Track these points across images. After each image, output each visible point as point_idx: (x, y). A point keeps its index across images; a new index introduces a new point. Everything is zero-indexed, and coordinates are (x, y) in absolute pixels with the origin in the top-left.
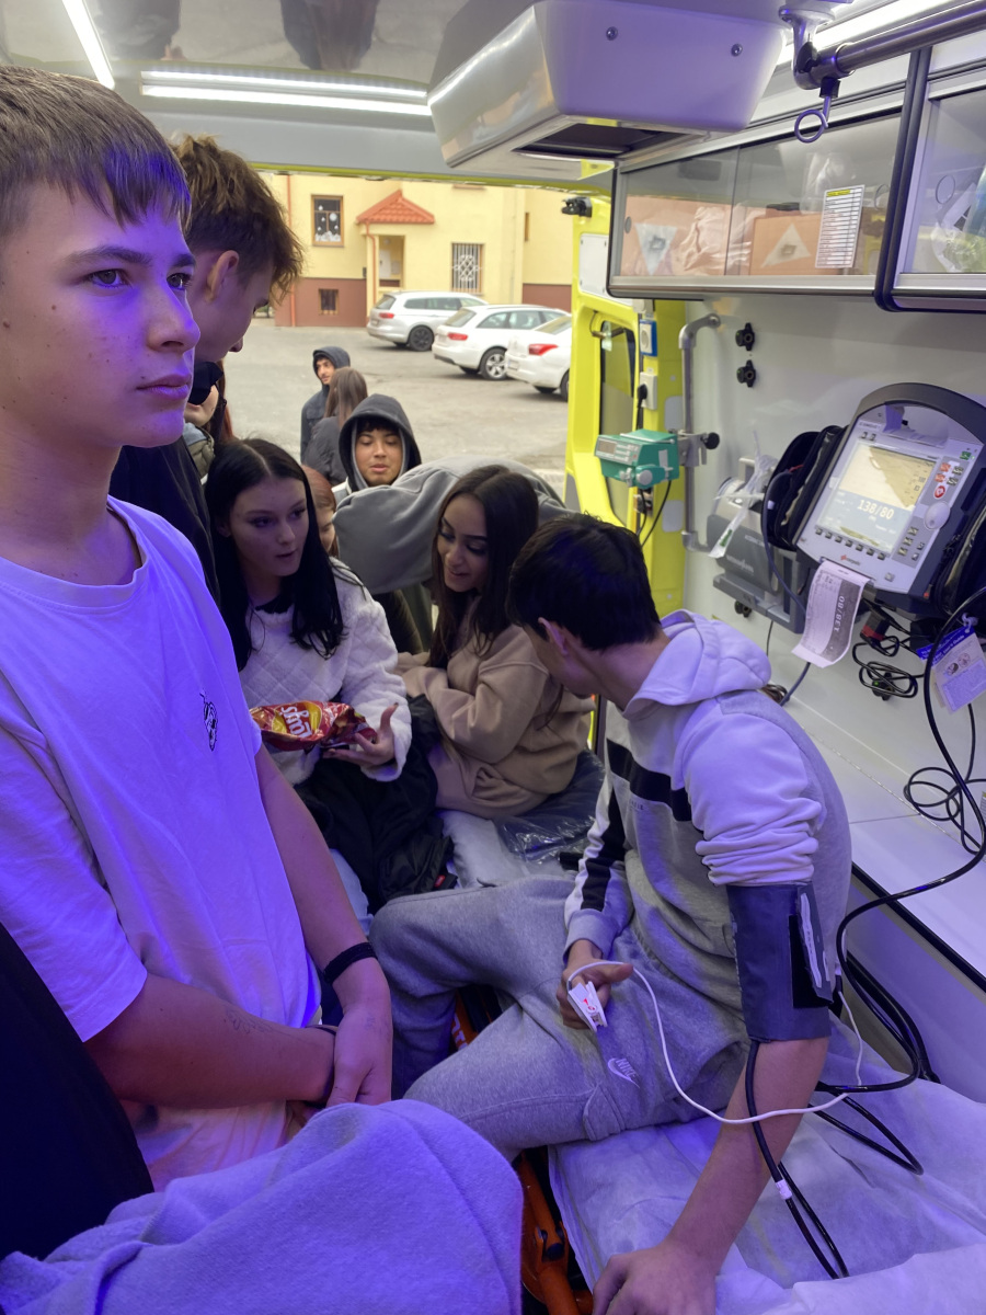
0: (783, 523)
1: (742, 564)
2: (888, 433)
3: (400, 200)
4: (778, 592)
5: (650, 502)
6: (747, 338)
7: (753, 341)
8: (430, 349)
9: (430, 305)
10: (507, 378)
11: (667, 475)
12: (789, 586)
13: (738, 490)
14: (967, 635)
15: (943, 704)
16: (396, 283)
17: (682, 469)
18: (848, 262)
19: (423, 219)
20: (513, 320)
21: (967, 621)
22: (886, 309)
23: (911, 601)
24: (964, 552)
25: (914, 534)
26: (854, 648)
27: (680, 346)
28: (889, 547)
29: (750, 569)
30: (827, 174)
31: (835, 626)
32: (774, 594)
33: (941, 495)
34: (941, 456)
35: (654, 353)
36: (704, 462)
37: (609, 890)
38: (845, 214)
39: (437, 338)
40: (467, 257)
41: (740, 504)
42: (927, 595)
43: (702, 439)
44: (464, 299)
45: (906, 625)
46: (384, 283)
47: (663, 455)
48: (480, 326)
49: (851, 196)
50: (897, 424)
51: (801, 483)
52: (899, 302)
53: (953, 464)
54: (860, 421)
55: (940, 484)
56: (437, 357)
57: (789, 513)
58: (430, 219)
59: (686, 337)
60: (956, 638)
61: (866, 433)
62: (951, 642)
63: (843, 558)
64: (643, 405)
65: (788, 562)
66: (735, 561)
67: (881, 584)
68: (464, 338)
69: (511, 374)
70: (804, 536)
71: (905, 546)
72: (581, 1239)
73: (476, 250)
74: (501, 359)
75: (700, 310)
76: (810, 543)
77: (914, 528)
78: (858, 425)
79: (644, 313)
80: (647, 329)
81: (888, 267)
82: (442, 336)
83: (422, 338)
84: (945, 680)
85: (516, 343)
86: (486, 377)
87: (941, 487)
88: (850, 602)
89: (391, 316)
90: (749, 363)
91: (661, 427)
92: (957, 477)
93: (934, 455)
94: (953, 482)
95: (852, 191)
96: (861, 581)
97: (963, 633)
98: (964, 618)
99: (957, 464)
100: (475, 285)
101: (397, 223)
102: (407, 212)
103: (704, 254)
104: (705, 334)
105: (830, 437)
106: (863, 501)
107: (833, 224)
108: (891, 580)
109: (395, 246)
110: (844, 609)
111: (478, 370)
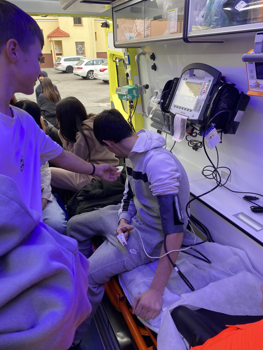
0: (166, 105)
1: (157, 119)
2: (190, 78)
3: (59, 30)
4: (167, 125)
5: (133, 105)
6: (153, 57)
7: (155, 58)
8: (73, 72)
9: (71, 60)
10: (95, 79)
11: (136, 97)
12: (169, 123)
13: (154, 99)
14: (213, 129)
15: (209, 148)
16: (61, 54)
17: (140, 95)
18: (176, 30)
19: (67, 35)
20: (95, 63)
21: (213, 125)
22: (186, 42)
23: (199, 121)
24: (211, 106)
25: (198, 104)
26: (186, 137)
27: (136, 61)
28: (192, 107)
29: (159, 120)
30: (168, 6)
31: (181, 131)
32: (166, 126)
33: (204, 92)
34: (204, 82)
35: (129, 64)
36: (145, 93)
37: (129, 206)
38: (174, 17)
39: (74, 69)
40: (80, 46)
41: (155, 103)
42: (202, 119)
43: (144, 86)
44: (80, 58)
45: (198, 129)
46: (57, 54)
47: (134, 91)
48: (85, 65)
49: (175, 11)
50: (192, 75)
51: (169, 94)
52: (189, 40)
53: (207, 84)
54: (183, 75)
55: (204, 89)
56: (75, 74)
57: (167, 103)
58: (68, 35)
59: (137, 58)
60: (210, 129)
61: (185, 78)
62: (209, 131)
63: (181, 112)
64: (128, 79)
65: (168, 117)
66: (155, 118)
67: (191, 118)
68: (82, 68)
69: (96, 77)
70: (171, 108)
71: (196, 107)
72: (128, 294)
73: (82, 43)
74: (93, 74)
75: (140, 51)
76: (173, 110)
77: (198, 102)
78: (182, 76)
79: (125, 52)
80: (127, 57)
81: (185, 30)
82: (75, 68)
83: (70, 69)
84: (209, 141)
85: (96, 69)
86: (89, 79)
87: (204, 90)
88: (184, 124)
89: (60, 64)
90: (154, 64)
91: (133, 84)
92: (208, 87)
93: (202, 82)
94: (207, 88)
95: (175, 10)
96: (186, 118)
97: (212, 128)
98: (212, 124)
99: (208, 84)
100: (83, 53)
101: (59, 37)
102: (61, 34)
103: (138, 32)
104: (142, 57)
105: (176, 81)
106: (185, 97)
107: (171, 20)
108: (193, 117)
109: (59, 44)
110: (183, 126)
111: (87, 77)
